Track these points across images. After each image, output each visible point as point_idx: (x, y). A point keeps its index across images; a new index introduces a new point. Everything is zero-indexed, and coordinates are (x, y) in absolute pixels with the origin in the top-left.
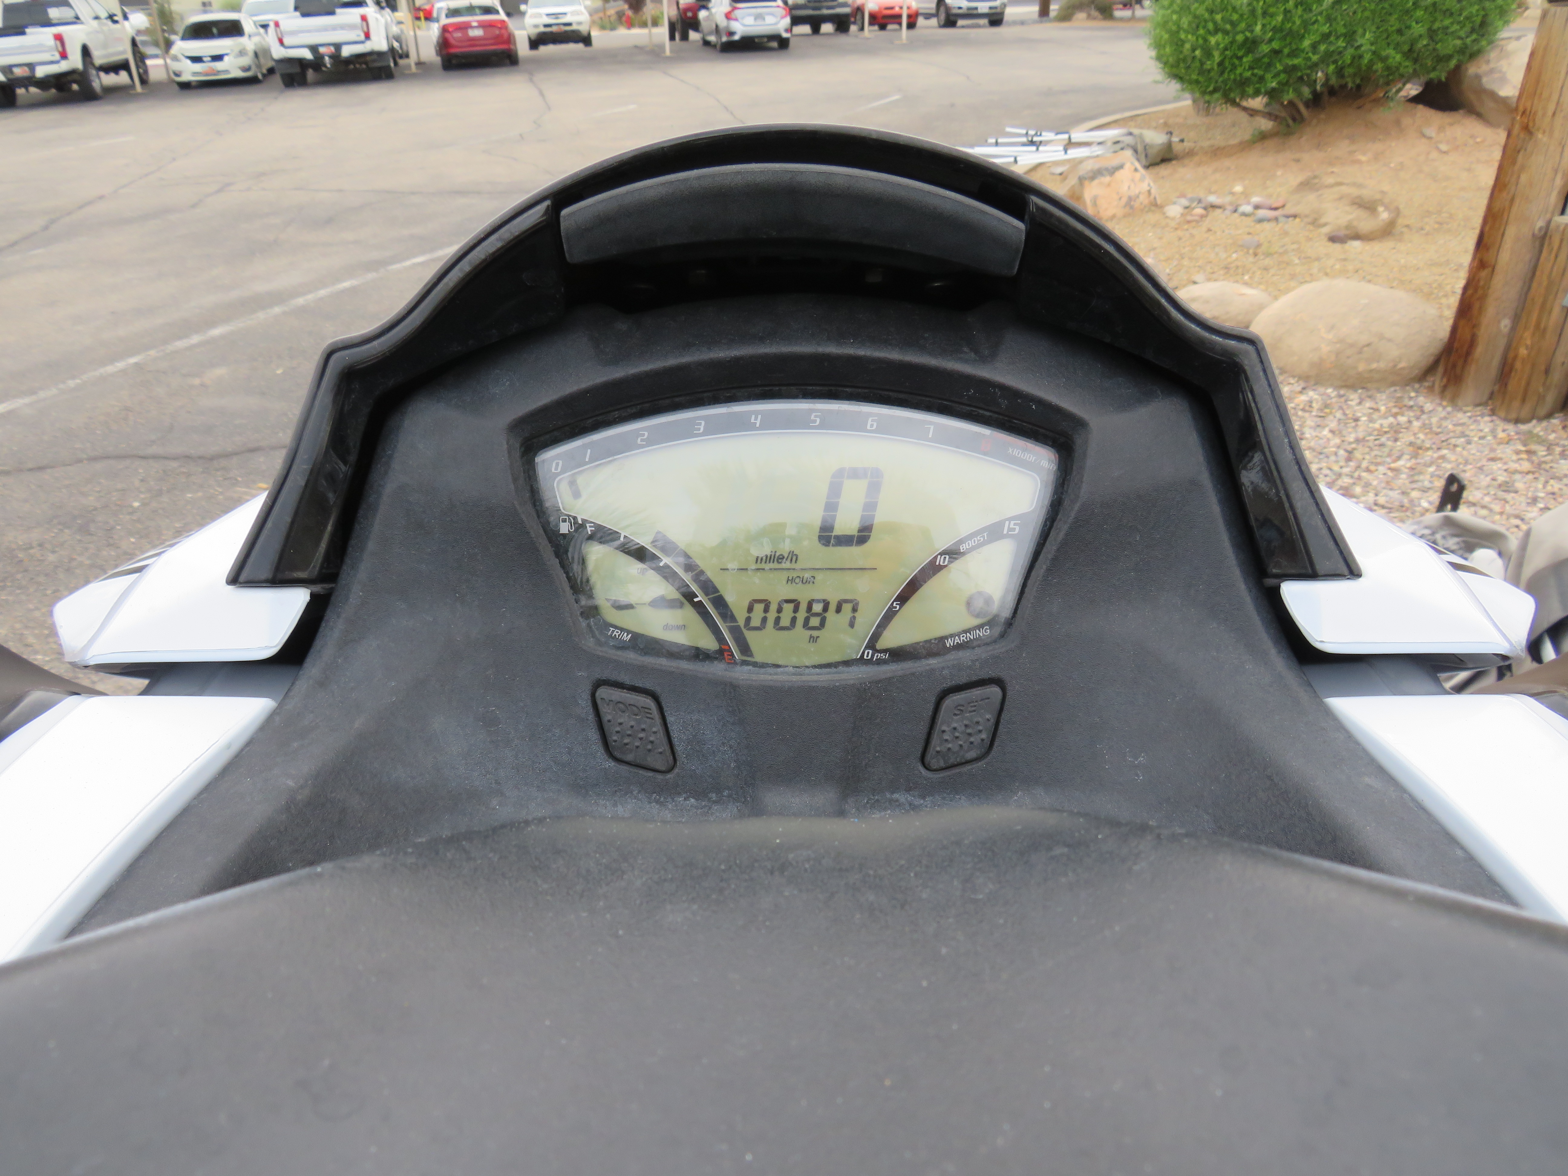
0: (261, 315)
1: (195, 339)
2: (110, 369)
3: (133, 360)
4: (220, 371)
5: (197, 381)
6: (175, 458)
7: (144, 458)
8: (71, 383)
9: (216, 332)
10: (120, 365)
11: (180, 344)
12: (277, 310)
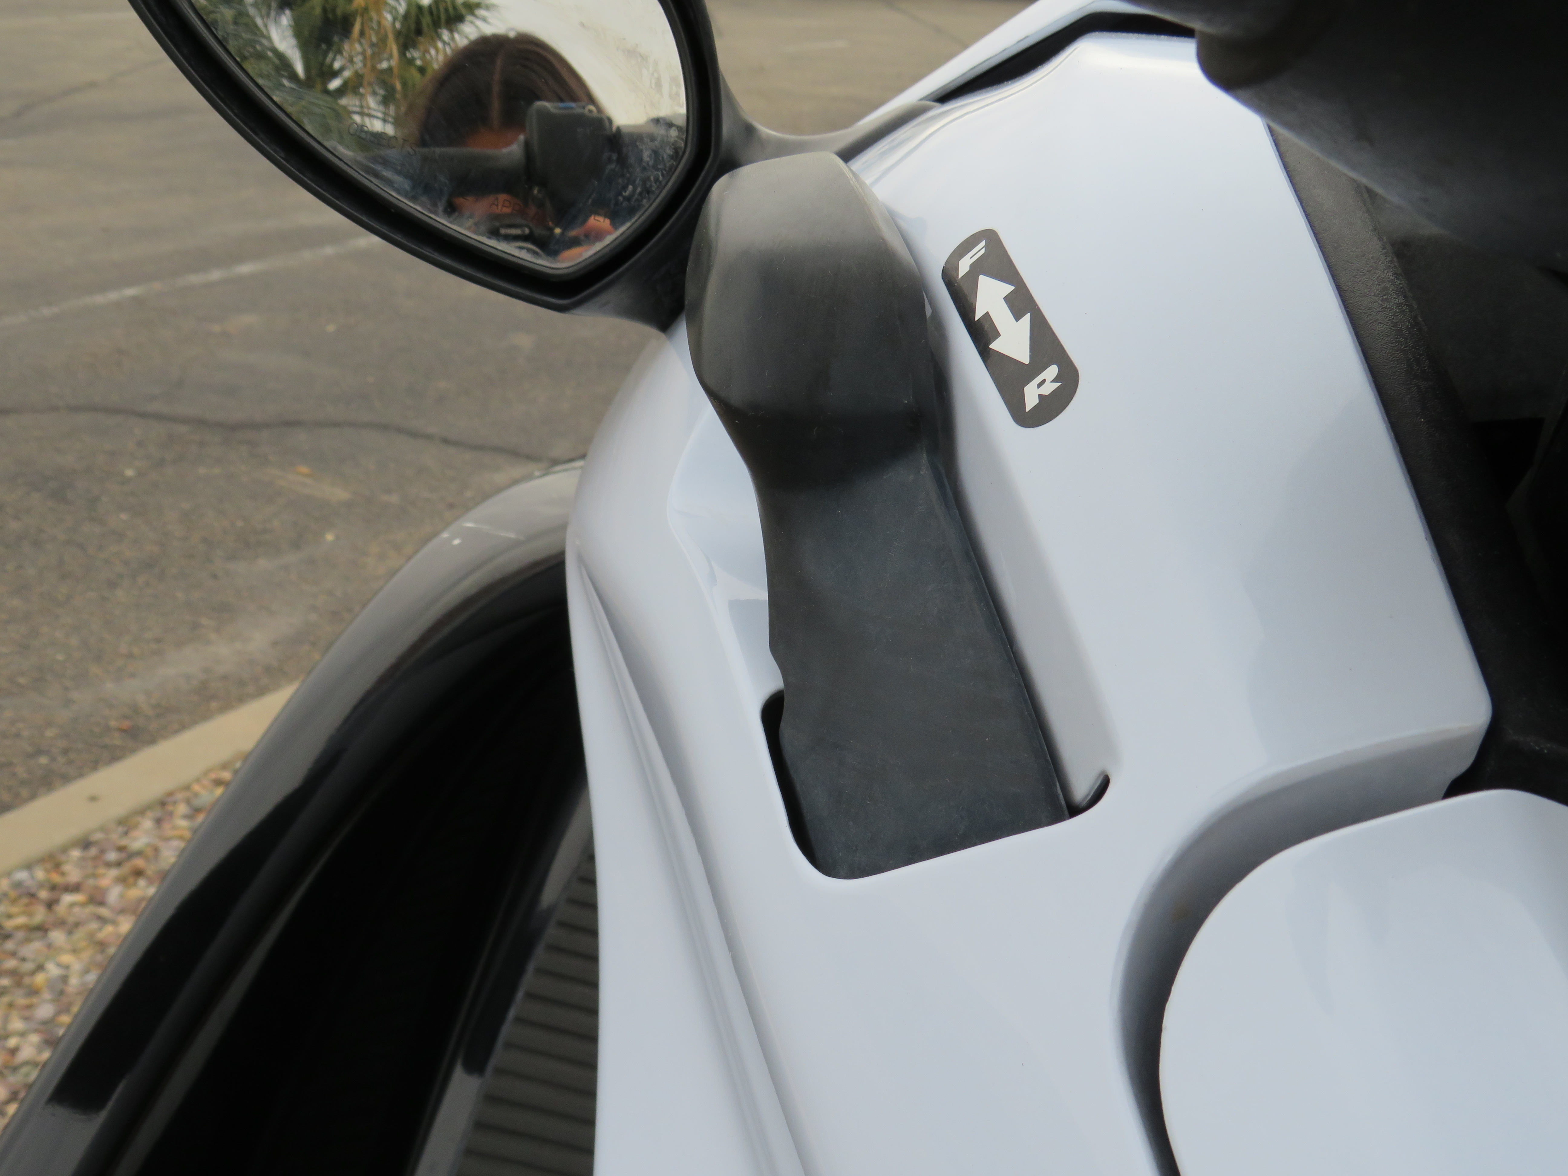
0: (307, 255)
1: (216, 275)
2: (99, 299)
3: (130, 292)
4: (249, 319)
5: (216, 328)
6: (185, 421)
7: (143, 415)
8: (46, 311)
9: (246, 269)
10: (113, 296)
11: (195, 279)
12: (329, 250)
